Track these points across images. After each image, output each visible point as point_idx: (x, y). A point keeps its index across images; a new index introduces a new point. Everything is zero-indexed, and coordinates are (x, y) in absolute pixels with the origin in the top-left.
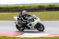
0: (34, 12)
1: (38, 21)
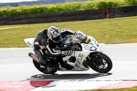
0: (88, 19)
1: (93, 49)
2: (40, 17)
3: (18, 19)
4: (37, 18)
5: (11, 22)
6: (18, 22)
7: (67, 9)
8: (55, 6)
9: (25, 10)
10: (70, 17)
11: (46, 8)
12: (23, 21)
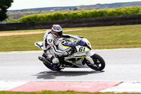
2: (100, 20)
3: (79, 22)
4: (96, 21)
5: (72, 25)
6: (78, 25)
7: (126, 13)
8: (114, 10)
9: (86, 13)
10: (129, 21)
11: (106, 12)
12: (83, 24)
